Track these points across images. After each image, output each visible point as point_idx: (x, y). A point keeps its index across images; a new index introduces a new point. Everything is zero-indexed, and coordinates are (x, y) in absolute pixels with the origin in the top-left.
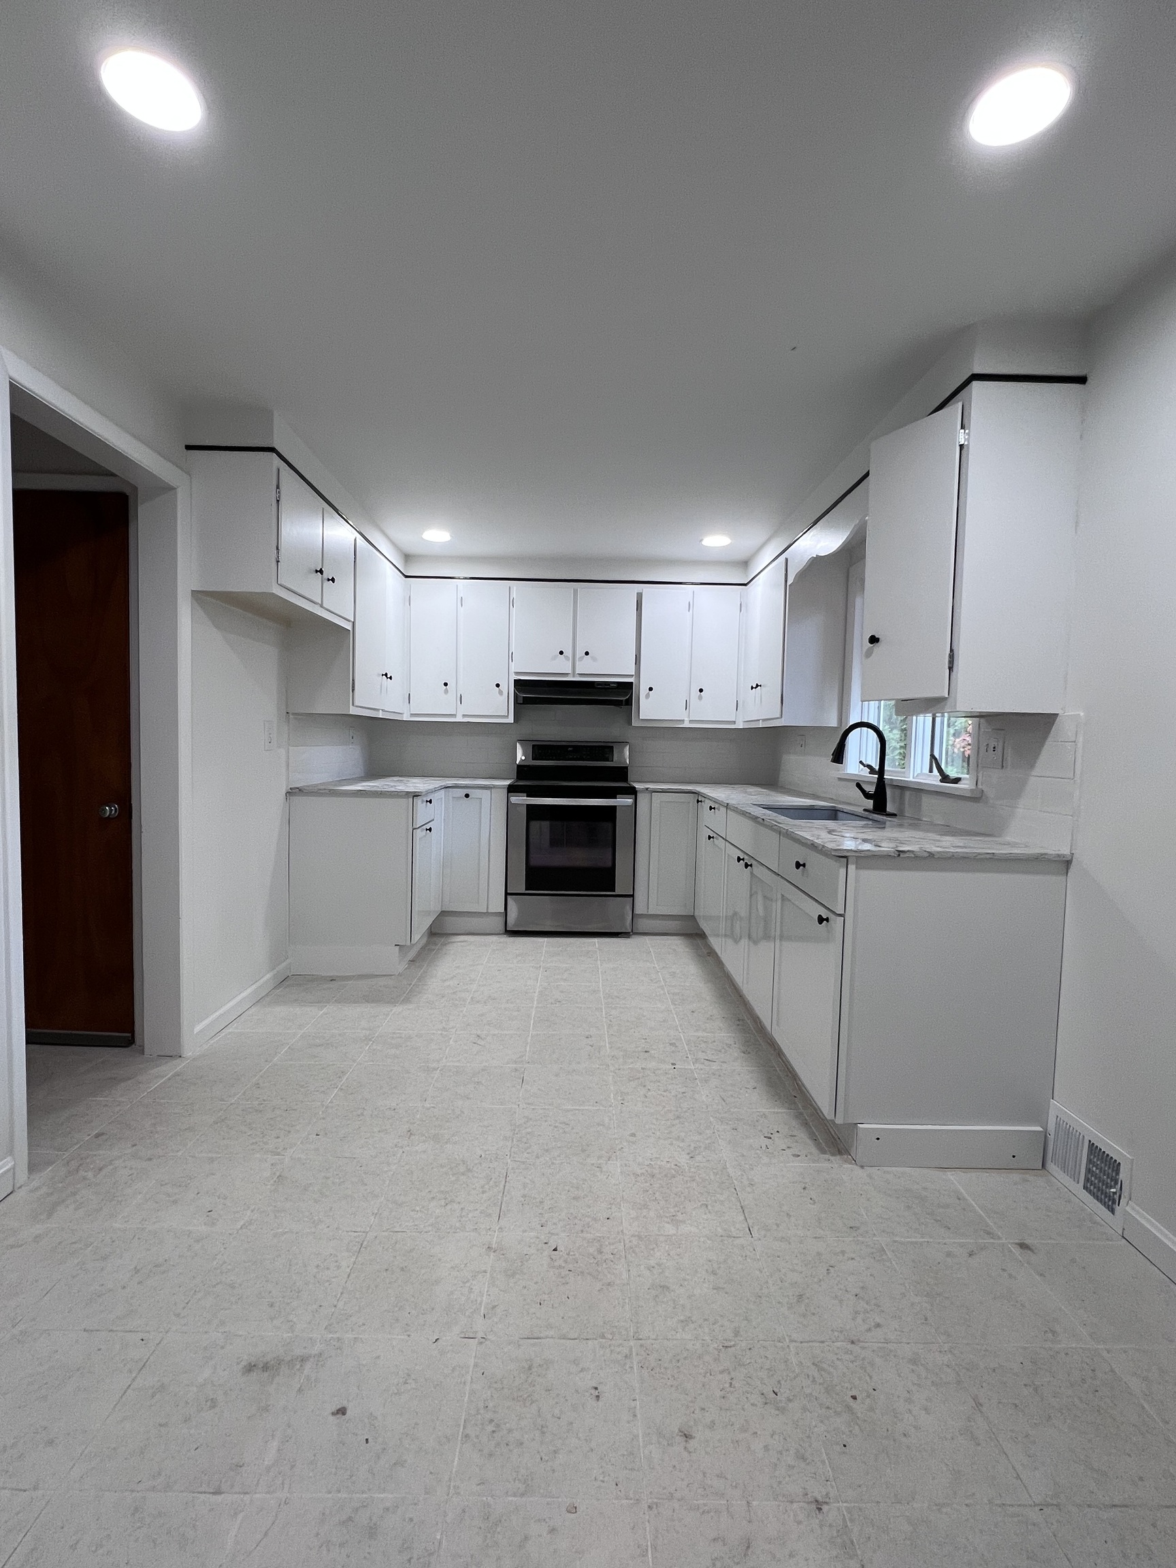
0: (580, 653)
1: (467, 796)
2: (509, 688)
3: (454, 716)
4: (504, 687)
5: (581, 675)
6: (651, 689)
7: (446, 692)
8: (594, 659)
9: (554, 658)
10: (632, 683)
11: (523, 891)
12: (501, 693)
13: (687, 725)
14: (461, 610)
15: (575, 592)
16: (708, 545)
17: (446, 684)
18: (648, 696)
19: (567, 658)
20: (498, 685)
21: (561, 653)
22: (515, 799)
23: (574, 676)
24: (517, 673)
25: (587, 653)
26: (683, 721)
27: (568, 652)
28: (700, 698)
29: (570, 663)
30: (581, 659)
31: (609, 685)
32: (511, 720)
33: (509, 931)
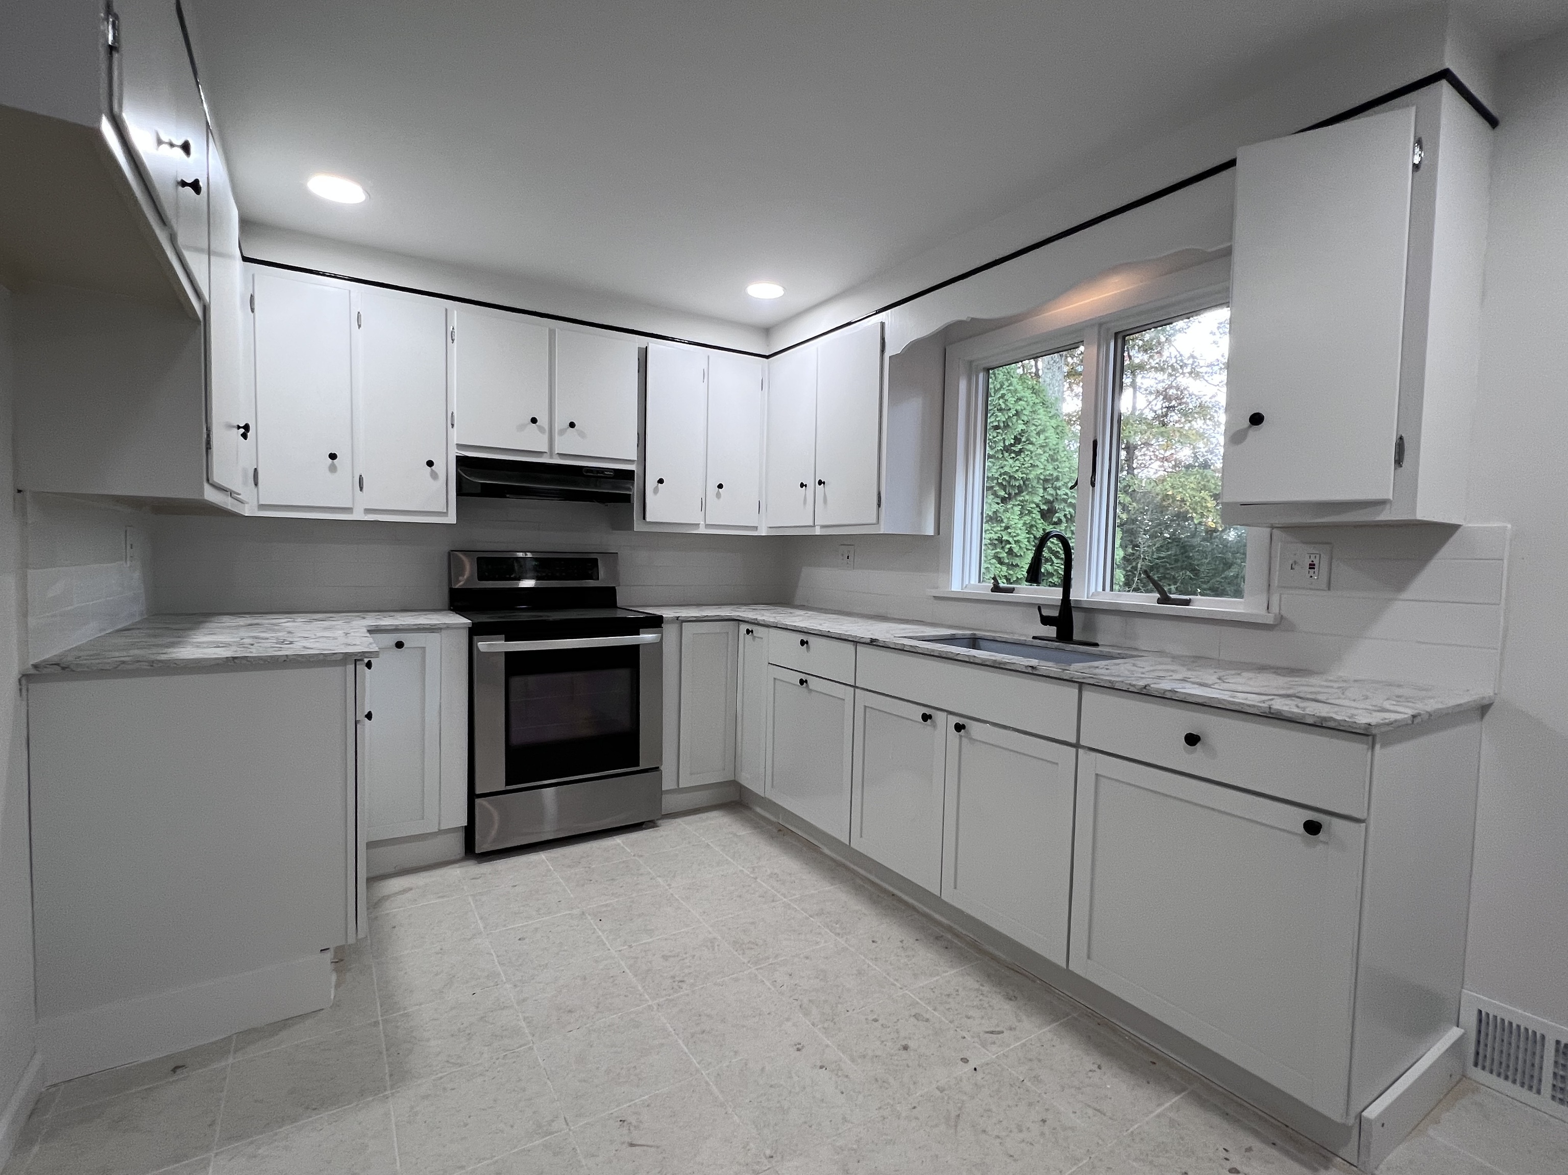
0: (561, 422)
1: (400, 645)
2: (447, 469)
3: (349, 510)
4: (439, 467)
5: (561, 455)
6: (661, 481)
7: (333, 469)
8: (582, 435)
9: (521, 428)
10: (634, 471)
11: (502, 787)
12: (434, 476)
13: (702, 530)
14: (358, 333)
15: (552, 333)
16: (756, 296)
17: (333, 456)
18: (656, 491)
19: (541, 429)
20: (430, 464)
21: (534, 421)
22: (483, 645)
23: (551, 456)
24: (460, 446)
25: (572, 425)
26: (697, 525)
27: (543, 420)
28: (718, 496)
29: (545, 437)
30: (562, 432)
31: (603, 472)
32: (452, 519)
33: (479, 854)
